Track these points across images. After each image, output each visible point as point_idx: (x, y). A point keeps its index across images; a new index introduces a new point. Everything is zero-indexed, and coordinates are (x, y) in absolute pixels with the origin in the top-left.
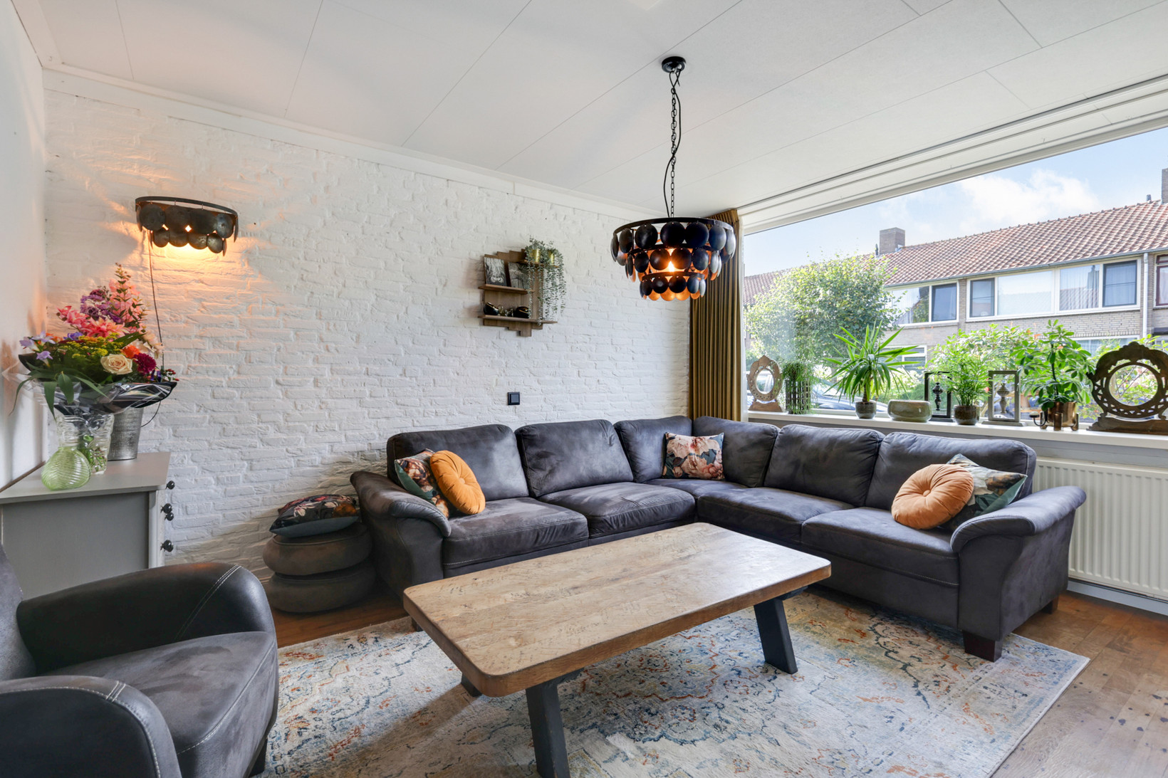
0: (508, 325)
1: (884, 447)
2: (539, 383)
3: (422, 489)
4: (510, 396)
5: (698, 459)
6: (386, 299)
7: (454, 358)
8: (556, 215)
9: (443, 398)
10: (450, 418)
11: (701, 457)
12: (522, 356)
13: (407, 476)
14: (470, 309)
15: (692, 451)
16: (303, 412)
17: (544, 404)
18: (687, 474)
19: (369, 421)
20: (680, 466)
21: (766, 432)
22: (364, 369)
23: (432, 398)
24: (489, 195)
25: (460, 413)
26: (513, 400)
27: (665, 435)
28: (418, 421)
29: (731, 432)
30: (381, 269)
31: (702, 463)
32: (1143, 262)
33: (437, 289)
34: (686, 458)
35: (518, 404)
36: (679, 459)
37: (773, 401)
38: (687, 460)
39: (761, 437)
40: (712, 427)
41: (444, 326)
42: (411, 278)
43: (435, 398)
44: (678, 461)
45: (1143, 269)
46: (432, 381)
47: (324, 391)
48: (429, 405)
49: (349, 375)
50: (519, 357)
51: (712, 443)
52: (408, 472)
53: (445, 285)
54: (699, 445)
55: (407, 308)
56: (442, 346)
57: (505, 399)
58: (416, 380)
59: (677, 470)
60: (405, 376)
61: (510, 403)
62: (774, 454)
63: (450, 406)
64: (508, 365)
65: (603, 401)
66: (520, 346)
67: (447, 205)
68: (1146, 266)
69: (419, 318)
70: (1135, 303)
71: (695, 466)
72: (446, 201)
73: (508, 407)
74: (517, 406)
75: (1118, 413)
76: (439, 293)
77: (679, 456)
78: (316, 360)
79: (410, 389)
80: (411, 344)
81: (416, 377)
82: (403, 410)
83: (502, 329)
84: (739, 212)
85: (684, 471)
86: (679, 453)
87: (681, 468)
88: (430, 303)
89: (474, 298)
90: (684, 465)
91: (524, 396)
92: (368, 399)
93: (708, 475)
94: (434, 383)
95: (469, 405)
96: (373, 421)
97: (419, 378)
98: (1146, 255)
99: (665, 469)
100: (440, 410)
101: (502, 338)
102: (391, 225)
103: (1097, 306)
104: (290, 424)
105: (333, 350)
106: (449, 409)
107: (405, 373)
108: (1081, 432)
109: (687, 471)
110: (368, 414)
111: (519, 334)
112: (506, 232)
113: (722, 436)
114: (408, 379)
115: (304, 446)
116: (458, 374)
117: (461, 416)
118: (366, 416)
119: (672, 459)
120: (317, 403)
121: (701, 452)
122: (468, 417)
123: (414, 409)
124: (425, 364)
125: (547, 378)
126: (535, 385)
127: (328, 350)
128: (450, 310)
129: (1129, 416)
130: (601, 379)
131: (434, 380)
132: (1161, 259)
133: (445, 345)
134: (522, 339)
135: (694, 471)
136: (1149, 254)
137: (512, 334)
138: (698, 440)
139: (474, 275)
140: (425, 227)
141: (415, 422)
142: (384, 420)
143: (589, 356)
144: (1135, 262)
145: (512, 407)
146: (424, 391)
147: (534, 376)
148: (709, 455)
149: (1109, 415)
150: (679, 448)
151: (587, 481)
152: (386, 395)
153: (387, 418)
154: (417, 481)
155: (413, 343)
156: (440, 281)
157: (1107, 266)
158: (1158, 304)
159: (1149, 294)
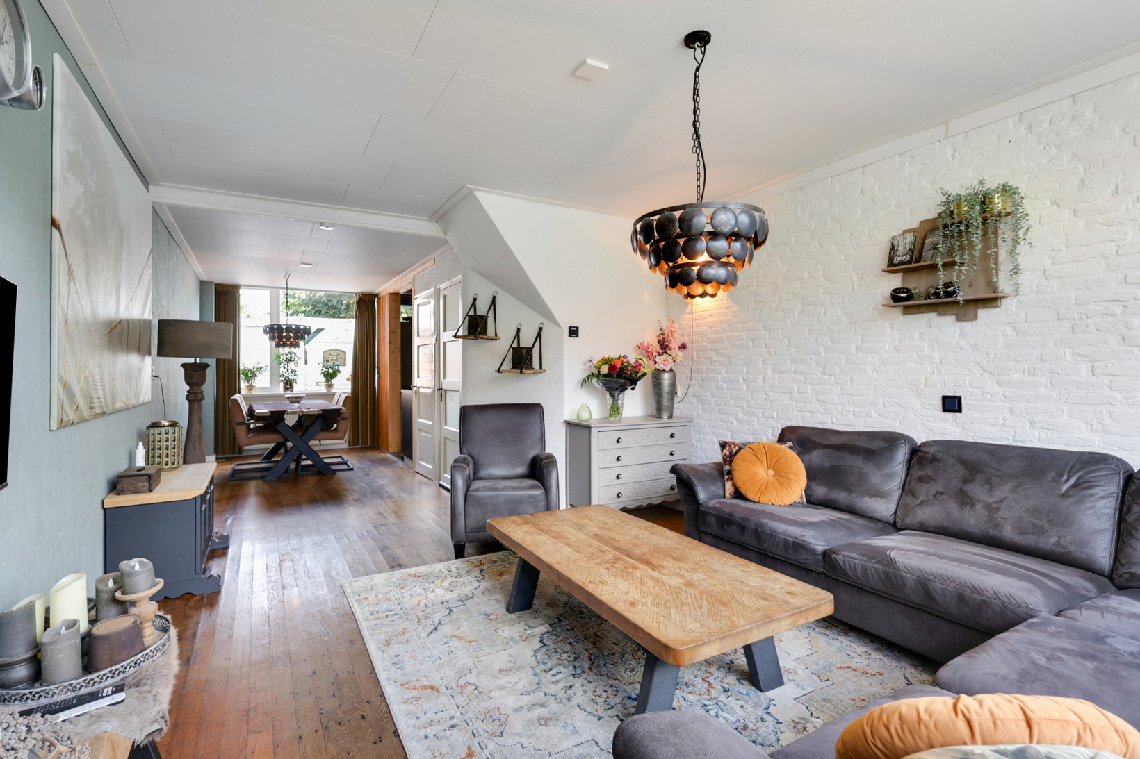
0: (935, 309)
2: (999, 385)
4: (946, 400)
6: (809, 305)
7: (873, 355)
9: (860, 398)
10: (868, 420)
12: (968, 347)
16: (756, 401)
19: (797, 413)
22: (793, 368)
23: (849, 397)
24: (912, 157)
26: (952, 406)
28: (836, 419)
30: (804, 279)
33: (853, 284)
35: (960, 411)
41: (862, 321)
43: (853, 397)
46: (850, 380)
47: (768, 386)
48: (847, 403)
49: (783, 373)
50: (962, 348)
53: (862, 279)
55: (825, 310)
56: (860, 343)
57: (939, 403)
60: (825, 374)
61: (945, 409)
63: (868, 406)
64: (943, 361)
66: (964, 334)
67: (863, 193)
73: (944, 414)
74: (958, 414)
76: (856, 287)
78: (763, 362)
80: (830, 343)
81: (835, 376)
82: (823, 407)
83: (933, 315)
88: (846, 301)
91: (969, 402)
92: (796, 394)
94: (852, 382)
95: (891, 407)
96: (800, 414)
97: (837, 376)
100: (857, 409)
101: (934, 326)
102: (812, 237)
104: (750, 410)
105: (773, 353)
106: (867, 410)
107: (825, 372)
110: (796, 407)
111: (958, 318)
114: (827, 377)
115: (757, 427)
116: (877, 372)
117: (881, 419)
118: (795, 409)
120: (764, 396)
122: (888, 420)
123: (832, 407)
124: (843, 363)
125: (1017, 377)
126: (993, 387)
127: (770, 354)
131: (851, 378)
133: (862, 342)
134: (963, 325)
137: (949, 319)
140: (841, 225)
141: (834, 419)
142: (808, 414)
145: (950, 414)
146: (841, 389)
147: (990, 373)
152: (809, 392)
153: (811, 412)
155: (833, 343)
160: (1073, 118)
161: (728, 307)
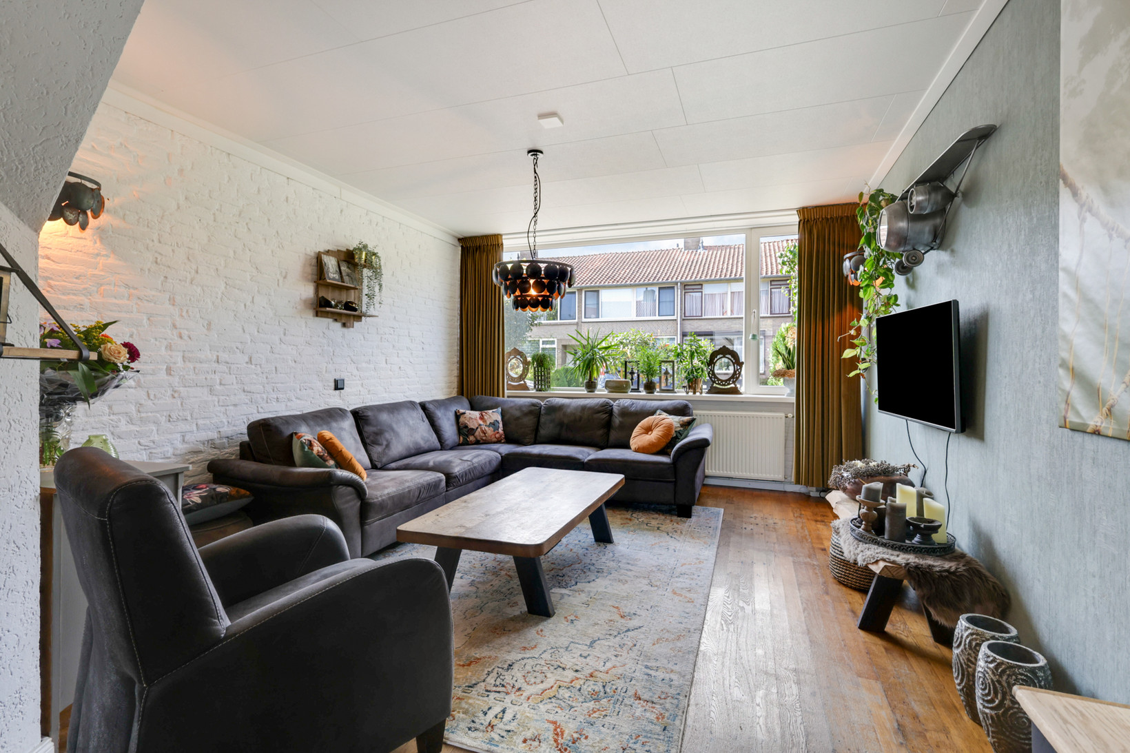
0: (336, 317)
1: (616, 409)
2: (358, 370)
3: (327, 463)
4: (336, 382)
5: (487, 429)
6: (235, 288)
7: (292, 346)
8: (371, 221)
9: (283, 385)
10: (289, 404)
11: (489, 426)
12: (346, 346)
13: (313, 453)
14: (305, 301)
15: (481, 422)
16: (156, 401)
17: (361, 389)
18: (479, 441)
19: (218, 408)
20: (473, 435)
21: (533, 405)
22: (215, 357)
23: (273, 385)
24: (320, 197)
25: (297, 398)
26: (338, 386)
27: (456, 412)
28: (262, 408)
29: (506, 407)
30: (230, 257)
31: (490, 431)
32: (677, 288)
33: (278, 280)
34: (477, 428)
35: (343, 389)
36: (473, 429)
37: (522, 382)
38: (479, 429)
39: (530, 409)
40: (489, 404)
41: (285, 316)
42: (257, 268)
43: (277, 385)
44: (472, 432)
45: (678, 293)
46: (274, 368)
47: (177, 379)
48: (271, 391)
49: (201, 362)
50: (343, 346)
51: (494, 415)
53: (285, 277)
54: (485, 417)
55: (253, 298)
56: (282, 335)
57: (332, 385)
58: (261, 367)
59: (472, 438)
60: (251, 364)
61: (336, 388)
62: (543, 420)
63: (289, 392)
64: (335, 354)
65: (403, 385)
66: (343, 336)
67: (287, 201)
68: (679, 291)
69: (264, 307)
70: (674, 315)
71: (485, 434)
72: (287, 198)
73: (334, 391)
74: (342, 391)
75: (718, 384)
76: (281, 284)
77: (472, 427)
78: (169, 347)
79: (255, 376)
80: (256, 333)
81: (260, 365)
82: (249, 397)
83: (330, 320)
84: (503, 237)
85: (476, 439)
86: (472, 425)
87: (475, 437)
88: (273, 294)
89: (308, 291)
90: (477, 433)
91: (348, 382)
92: (218, 387)
93: (495, 440)
94: (276, 370)
95: (305, 390)
96: (223, 409)
97: (263, 366)
98: (679, 284)
99: (461, 438)
100: (280, 396)
101: (330, 328)
102: (240, 215)
103: (656, 316)
104: (143, 415)
105: (186, 337)
106: (288, 395)
107: (251, 361)
108: (704, 395)
109: (479, 438)
110: (218, 402)
111: (344, 325)
112: (334, 232)
113: (500, 409)
114: (253, 367)
115: (156, 438)
116: (295, 362)
117: (298, 401)
118: (216, 403)
119: (466, 430)
120: (170, 392)
121: (488, 423)
122: (303, 402)
123: (258, 396)
124: (268, 352)
125: (364, 365)
126: (355, 372)
127: (181, 337)
128: (289, 301)
129: (724, 385)
130: (402, 366)
131: (276, 368)
132: (686, 287)
133: (285, 335)
134: (345, 330)
135: (484, 438)
136: (681, 283)
137: (338, 325)
138: (484, 414)
139: (309, 270)
140: (269, 220)
141: (260, 409)
142: (231, 408)
143: (394, 346)
144: (674, 287)
145: (338, 392)
146: (267, 378)
147: (354, 363)
148: (494, 424)
149: (715, 385)
150: (471, 421)
151: (413, 451)
152: (235, 382)
153: (235, 405)
154: (321, 457)
155: (258, 332)
156: (281, 273)
157: (660, 288)
158: (685, 316)
159: (681, 310)
160: (383, 229)
161: (98, 255)
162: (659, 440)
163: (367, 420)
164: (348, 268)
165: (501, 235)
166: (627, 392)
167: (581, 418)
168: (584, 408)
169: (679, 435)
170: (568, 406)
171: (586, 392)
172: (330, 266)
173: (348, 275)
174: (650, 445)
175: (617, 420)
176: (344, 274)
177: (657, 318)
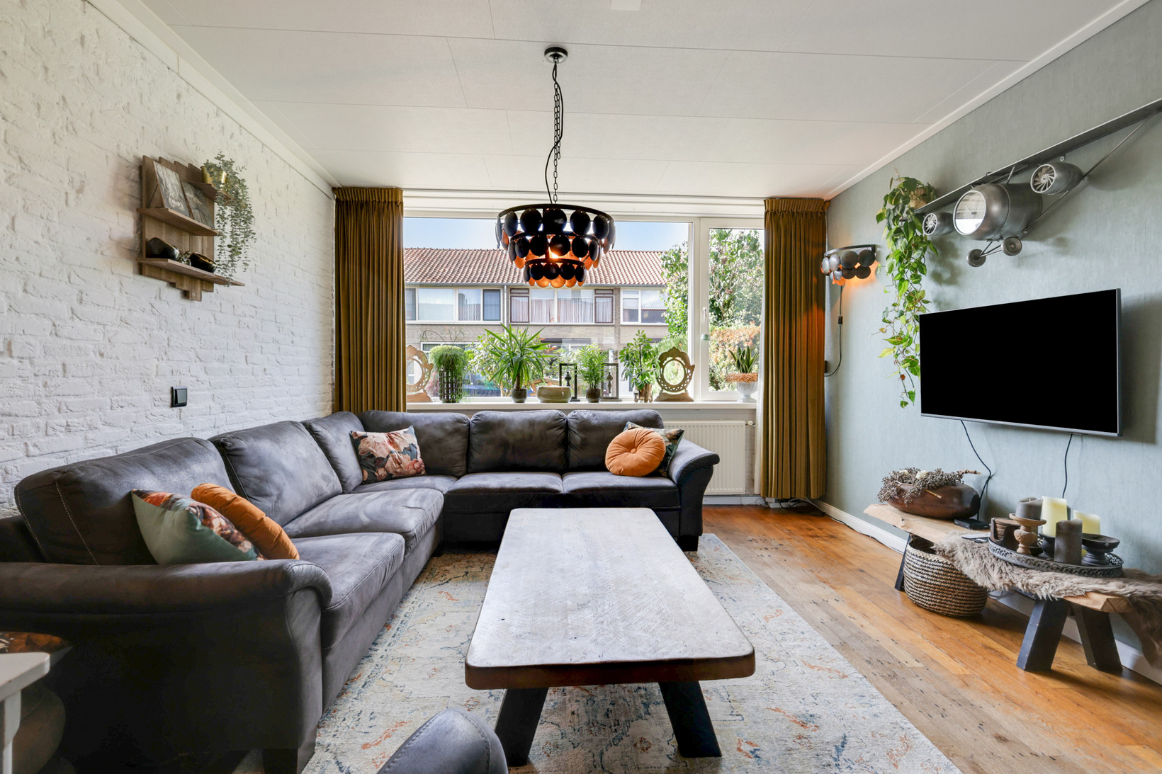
0: (175, 279)
1: (571, 422)
2: (206, 372)
3: (240, 548)
4: (174, 393)
5: (401, 457)
7: (96, 326)
8: (223, 127)
9: (78, 399)
10: (91, 435)
11: (403, 453)
12: (187, 331)
13: (211, 532)
14: (119, 243)
15: (392, 448)
17: (212, 404)
18: (392, 475)
20: (383, 466)
21: (459, 421)
23: (59, 399)
24: (144, 59)
25: (106, 424)
26: (177, 400)
27: (351, 437)
28: (35, 446)
29: (419, 425)
31: (406, 460)
32: (504, 292)
33: (67, 194)
34: (388, 457)
35: (184, 404)
36: (383, 459)
37: (422, 391)
38: (391, 458)
39: (456, 426)
40: (393, 421)
41: (81, 266)
42: (21, 160)
43: (66, 399)
44: (380, 462)
45: (504, 295)
46: (60, 368)
48: (56, 413)
50: (184, 331)
51: (407, 438)
52: (211, 526)
53: (80, 191)
54: (396, 440)
55: (13, 219)
56: (76, 304)
57: (168, 397)
58: (32, 363)
59: (381, 472)
60: (11, 356)
61: (175, 403)
62: (475, 440)
63: (90, 412)
64: (171, 344)
65: (268, 397)
66: (184, 314)
67: (82, 43)
68: (505, 294)
69: (36, 242)
70: (500, 320)
71: (399, 464)
72: (82, 38)
73: (171, 409)
74: (182, 408)
75: (668, 390)
76: (72, 202)
77: (380, 455)
79: (19, 382)
80: (21, 294)
81: (31, 359)
82: (6, 426)
83: (163, 284)
84: (405, 193)
85: (388, 472)
86: (380, 452)
87: (385, 470)
88: (55, 218)
89: (124, 225)
90: (388, 465)
91: (193, 393)
93: (413, 471)
94: (65, 371)
95: (120, 409)
97: (36, 361)
98: (505, 287)
99: (366, 473)
100: (74, 420)
101: (163, 298)
103: (480, 320)
106: (88, 418)
107: (10, 350)
108: (653, 402)
109: (391, 471)
111: (186, 295)
112: (167, 128)
113: (412, 428)
114: (15, 362)
116: (102, 355)
117: (108, 430)
119: (372, 460)
121: (402, 449)
122: (117, 430)
123: (28, 422)
125: (216, 364)
126: (203, 376)
128: (88, 239)
129: (673, 391)
130: (267, 367)
131: (64, 365)
132: (513, 291)
133: (81, 301)
134: (186, 303)
135: (398, 470)
136: (507, 286)
137: (175, 294)
138: (393, 436)
139: (127, 187)
140: (46, 69)
141: (31, 449)
143: (256, 336)
144: (499, 290)
145: (176, 409)
146: (45, 385)
147: (201, 361)
148: (409, 450)
149: (664, 391)
150: (377, 447)
154: (228, 537)
155: (25, 291)
156: (71, 181)
157: (484, 290)
158: (511, 322)
159: (508, 314)
160: (240, 145)
162: (651, 458)
163: (243, 456)
164: (196, 195)
165: (401, 190)
166: (567, 402)
167: (531, 436)
168: (532, 423)
169: (669, 451)
170: (510, 421)
171: (513, 403)
172: (169, 186)
173: (197, 208)
174: (640, 465)
175: (577, 438)
176: (192, 206)
177: (482, 322)
